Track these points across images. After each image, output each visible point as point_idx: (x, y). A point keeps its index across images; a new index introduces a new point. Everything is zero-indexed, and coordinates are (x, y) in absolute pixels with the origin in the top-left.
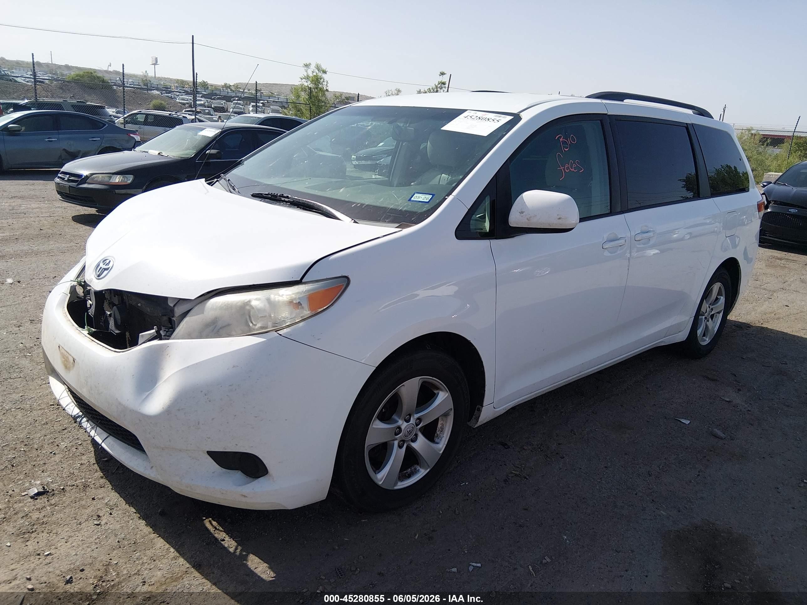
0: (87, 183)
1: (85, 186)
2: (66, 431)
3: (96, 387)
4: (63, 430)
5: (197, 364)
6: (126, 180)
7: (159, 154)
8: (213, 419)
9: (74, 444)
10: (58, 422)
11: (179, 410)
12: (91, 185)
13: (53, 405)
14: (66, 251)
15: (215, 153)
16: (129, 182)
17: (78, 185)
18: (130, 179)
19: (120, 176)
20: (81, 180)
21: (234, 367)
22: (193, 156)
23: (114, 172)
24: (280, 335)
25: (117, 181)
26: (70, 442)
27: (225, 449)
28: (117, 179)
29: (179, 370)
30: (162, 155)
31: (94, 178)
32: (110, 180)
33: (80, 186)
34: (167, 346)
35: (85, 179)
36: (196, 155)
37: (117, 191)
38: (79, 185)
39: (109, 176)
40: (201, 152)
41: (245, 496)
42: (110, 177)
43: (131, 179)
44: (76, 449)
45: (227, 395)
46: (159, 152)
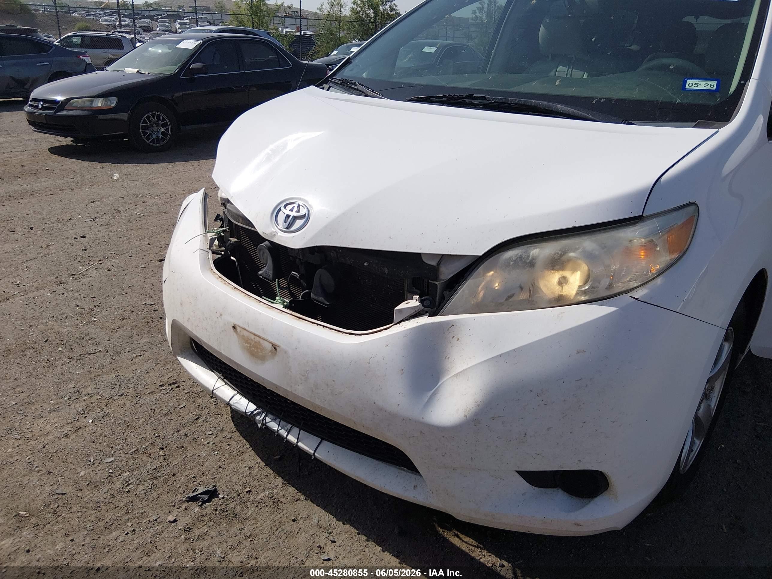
0: (66, 110)
1: (64, 113)
2: (200, 421)
3: (327, 385)
4: (197, 419)
5: (515, 350)
6: (109, 103)
7: (138, 72)
8: (549, 429)
9: (222, 439)
10: (183, 409)
11: (493, 418)
12: (71, 112)
13: (163, 385)
14: (64, 188)
15: (201, 67)
16: (113, 105)
17: (56, 112)
18: (113, 102)
19: (102, 99)
20: (58, 107)
21: (578, 352)
22: (176, 72)
23: (95, 95)
24: (637, 299)
25: (100, 105)
26: (216, 437)
27: (562, 468)
28: (99, 103)
29: (485, 361)
30: (141, 73)
31: (73, 103)
32: (91, 104)
33: (59, 114)
34: (450, 325)
35: (62, 105)
36: (181, 69)
37: (101, 117)
38: (58, 112)
39: (89, 101)
40: (184, 67)
41: (578, 525)
42: (92, 102)
43: (115, 102)
44: (229, 445)
45: (574, 395)
46: (137, 70)
